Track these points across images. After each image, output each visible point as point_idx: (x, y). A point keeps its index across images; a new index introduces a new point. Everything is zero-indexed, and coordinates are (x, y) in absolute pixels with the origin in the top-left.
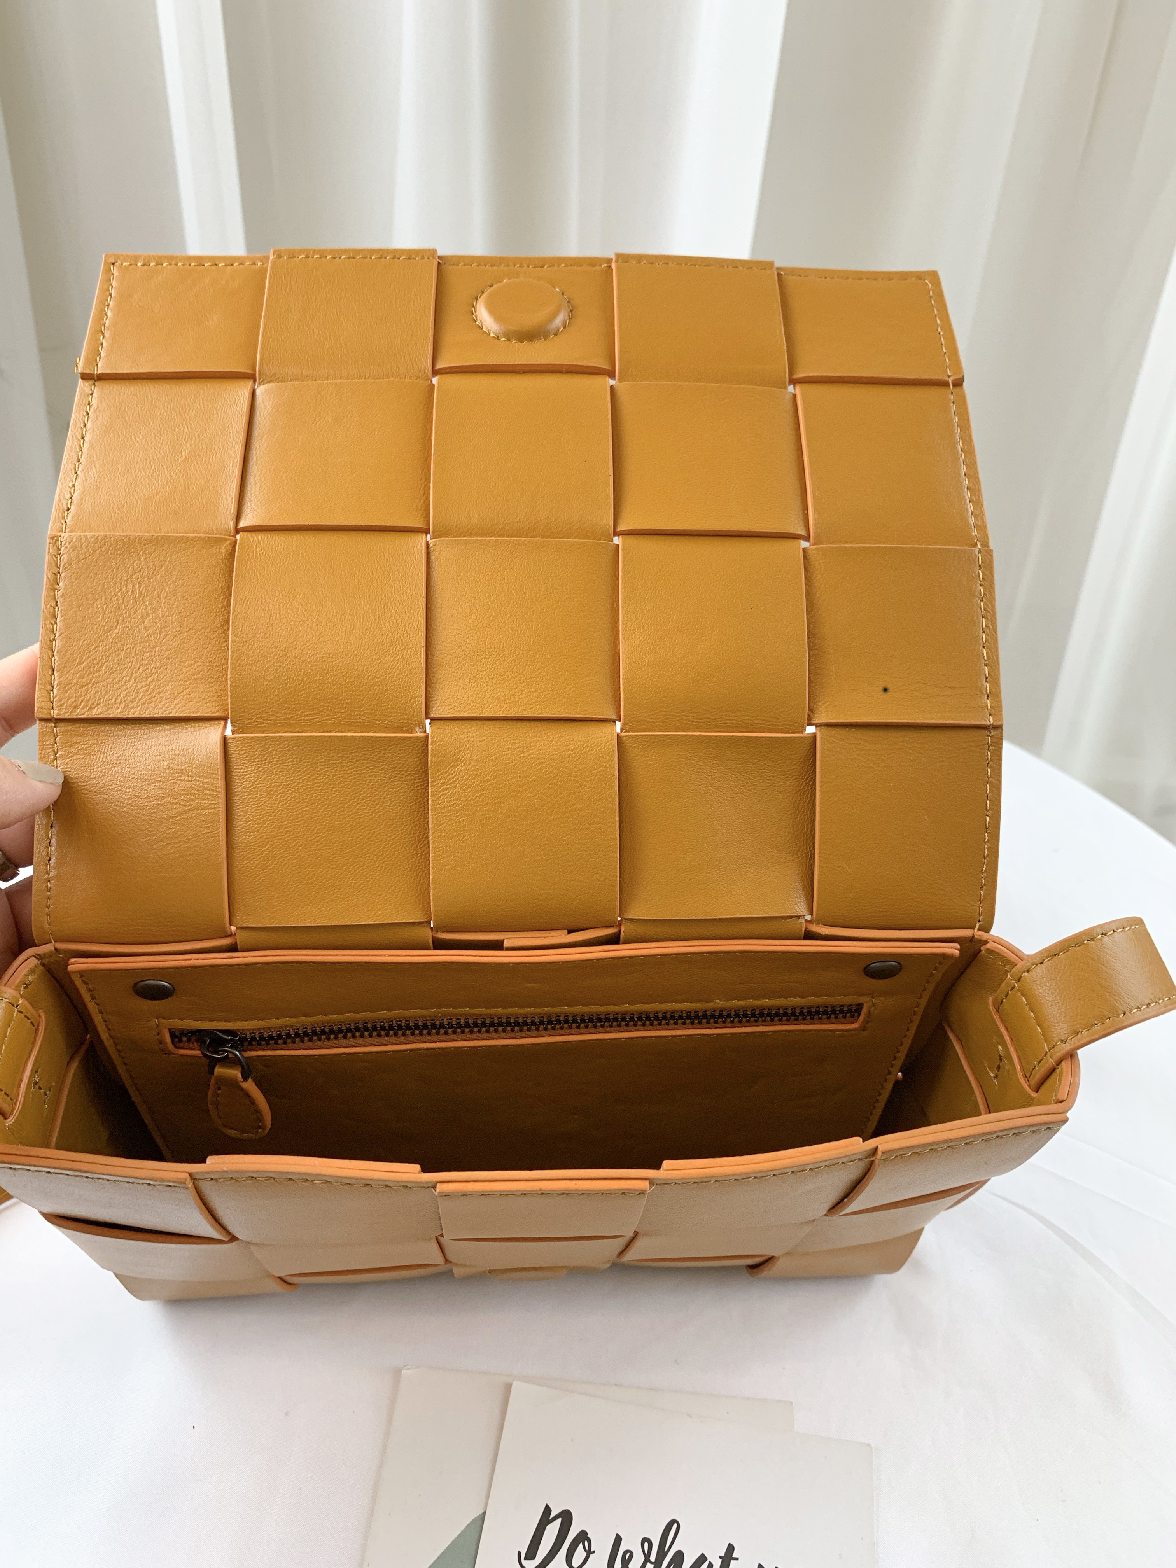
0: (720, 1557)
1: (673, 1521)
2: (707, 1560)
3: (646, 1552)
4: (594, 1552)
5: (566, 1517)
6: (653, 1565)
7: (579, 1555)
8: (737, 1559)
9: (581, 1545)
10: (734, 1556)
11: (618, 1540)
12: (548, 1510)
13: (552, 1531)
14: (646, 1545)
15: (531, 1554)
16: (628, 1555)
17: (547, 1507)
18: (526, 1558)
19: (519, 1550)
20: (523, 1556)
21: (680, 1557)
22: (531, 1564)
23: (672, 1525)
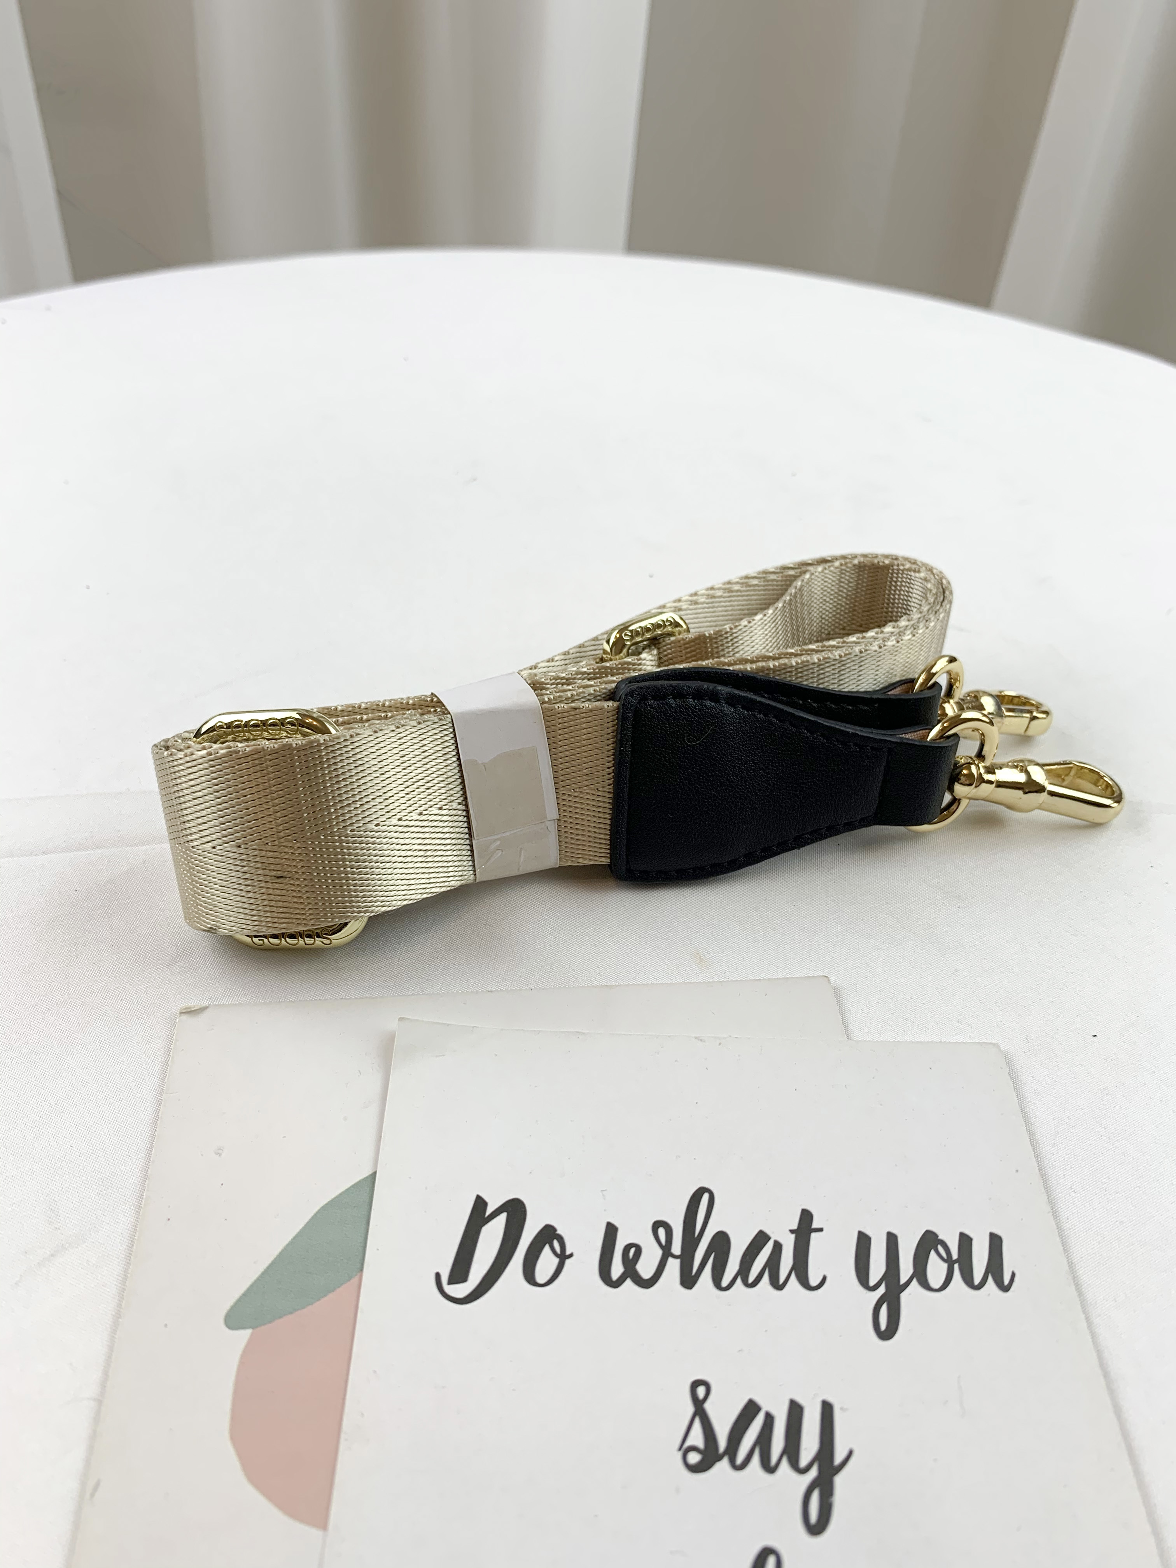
0: (792, 1231)
1: (701, 1191)
2: (769, 1238)
3: (663, 1241)
4: (571, 1255)
5: (515, 1211)
6: (678, 1261)
7: (547, 1262)
8: (821, 1230)
9: (547, 1248)
10: (815, 1225)
11: (611, 1231)
12: (480, 1204)
13: (492, 1236)
14: (662, 1232)
15: (460, 1272)
16: (633, 1250)
17: (479, 1198)
18: (451, 1282)
19: (437, 1271)
20: (445, 1279)
21: (721, 1242)
22: (461, 1290)
23: (700, 1198)
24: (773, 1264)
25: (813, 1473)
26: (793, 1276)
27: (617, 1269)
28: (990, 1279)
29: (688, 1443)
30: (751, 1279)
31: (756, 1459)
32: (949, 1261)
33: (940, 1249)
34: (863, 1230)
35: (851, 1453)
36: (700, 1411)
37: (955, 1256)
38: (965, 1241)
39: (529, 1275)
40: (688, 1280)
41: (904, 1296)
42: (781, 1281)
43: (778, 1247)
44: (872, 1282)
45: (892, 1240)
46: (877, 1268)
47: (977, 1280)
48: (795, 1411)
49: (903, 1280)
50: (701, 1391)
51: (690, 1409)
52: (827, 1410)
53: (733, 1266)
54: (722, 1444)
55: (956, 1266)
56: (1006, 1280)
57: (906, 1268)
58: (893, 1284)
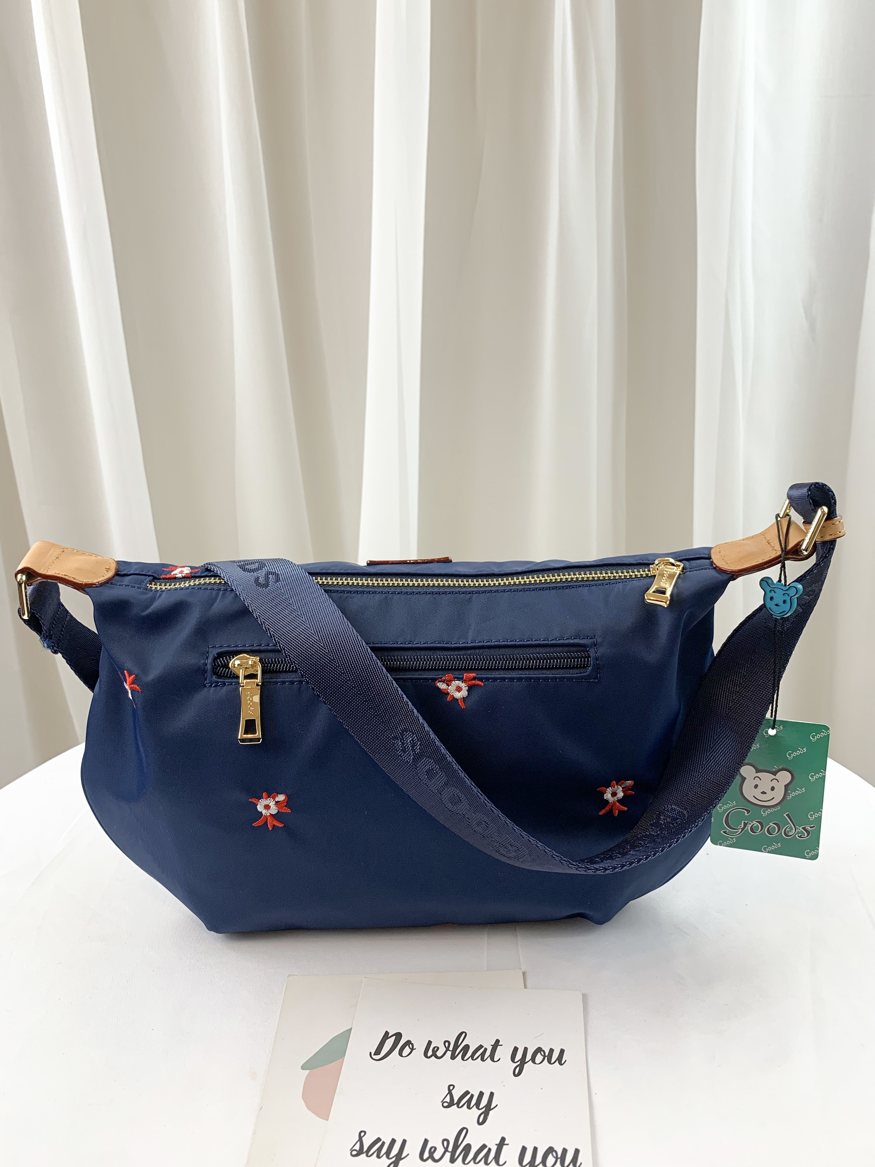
0: (491, 1045)
1: (462, 1032)
2: (483, 1047)
3: (447, 1046)
4: (415, 1049)
5: (398, 1036)
6: (451, 1052)
7: (407, 1050)
8: (502, 1045)
9: (408, 1046)
10: (500, 1044)
11: (430, 1043)
12: (387, 1033)
13: (389, 1043)
14: (447, 1044)
15: (378, 1052)
16: (436, 1048)
17: (387, 1031)
18: (374, 1055)
19: (370, 1051)
20: (372, 1054)
21: (467, 1047)
22: (377, 1057)
23: (462, 1035)
24: (483, 1054)
25: (484, 1110)
26: (489, 1058)
27: (430, 1053)
28: (557, 1062)
29: (444, 1101)
30: (474, 1058)
31: (466, 1105)
32: (544, 1056)
33: (542, 1052)
34: (516, 1046)
35: (497, 1105)
36: (450, 1092)
37: (547, 1054)
38: (552, 1051)
39: (400, 1054)
40: (453, 1057)
41: (526, 1065)
42: (485, 1059)
43: (486, 1049)
44: (516, 1060)
45: (526, 1049)
46: (518, 1057)
47: (552, 1062)
48: (481, 1094)
49: (526, 1061)
50: (451, 1088)
51: (448, 1092)
52: (492, 1094)
53: (469, 1054)
54: (455, 1101)
55: (546, 1058)
56: (563, 1062)
57: (529, 1057)
58: (523, 1061)
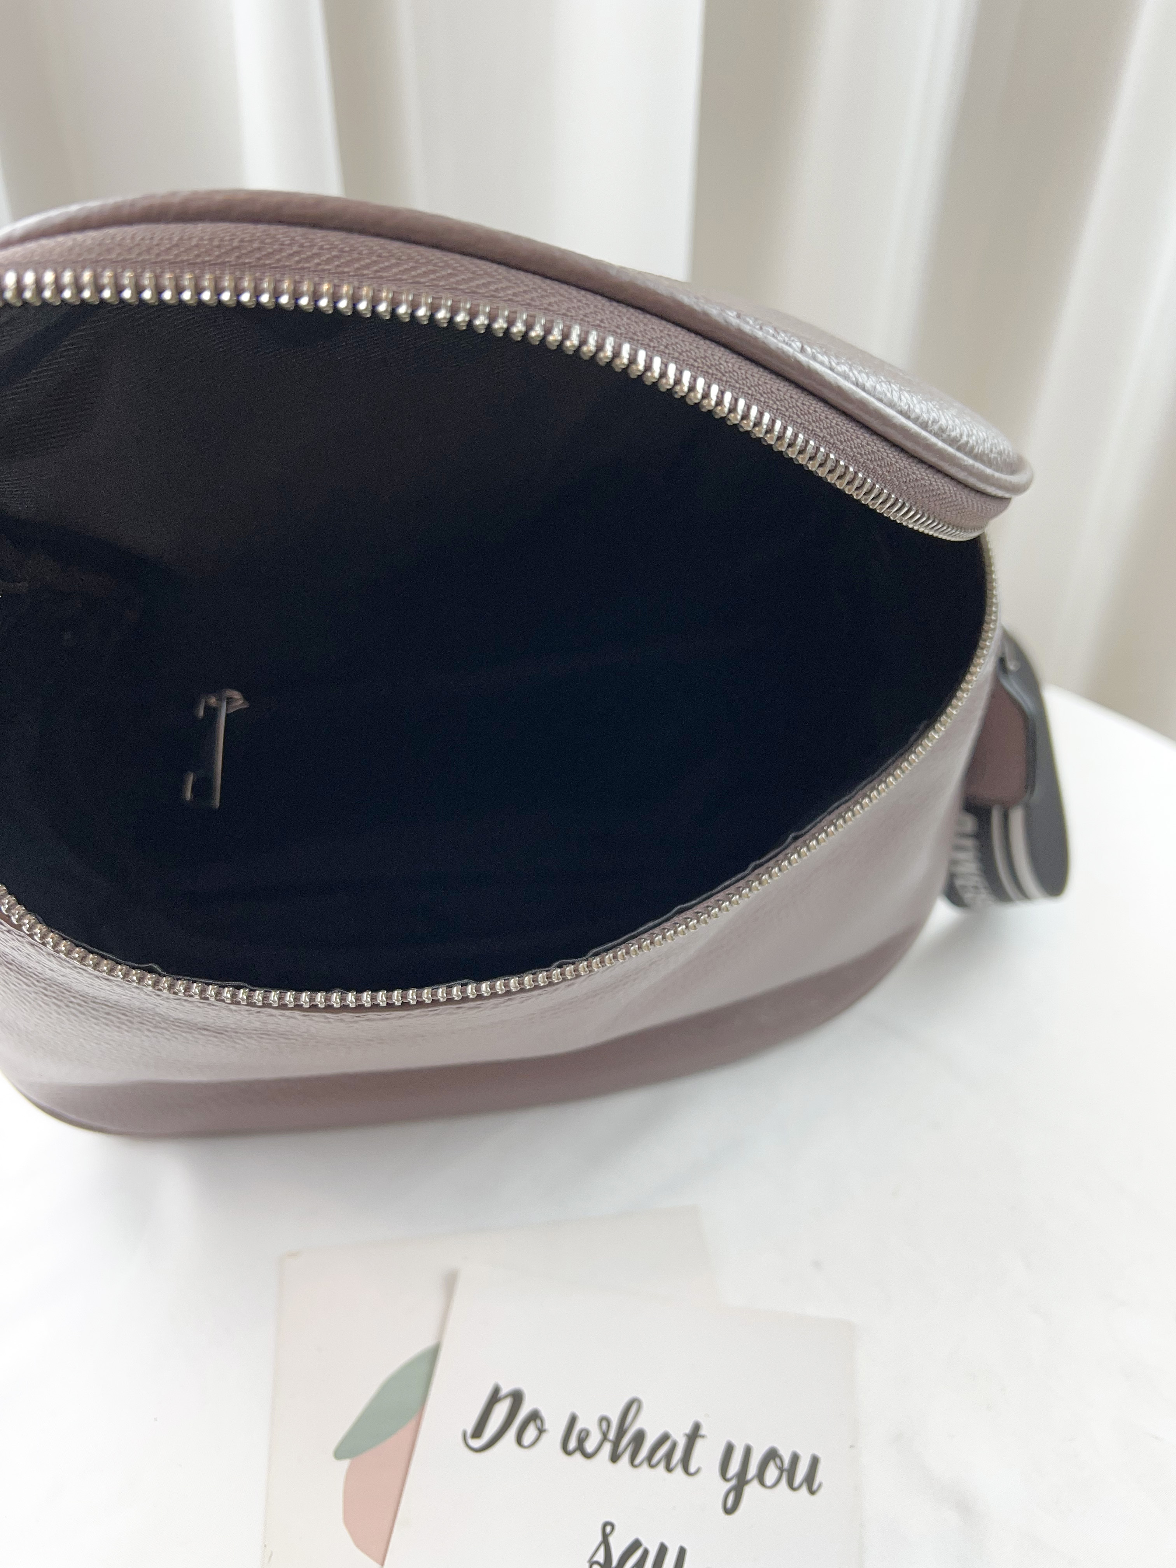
0: (685, 1435)
1: (634, 1401)
2: (670, 1438)
3: (604, 1430)
4: (546, 1431)
5: (517, 1398)
6: (611, 1444)
7: (531, 1433)
8: (703, 1437)
9: (533, 1424)
10: (701, 1433)
11: (573, 1420)
12: (496, 1391)
13: (501, 1412)
14: (604, 1424)
15: (478, 1432)
16: (584, 1433)
18: (472, 1437)
19: (465, 1429)
20: (468, 1435)
21: (639, 1438)
22: (477, 1443)
23: (632, 1406)
24: (669, 1456)
26: (680, 1465)
27: (572, 1444)
28: (805, 1485)
29: (594, 1559)
30: (653, 1463)
32: (781, 1470)
33: (778, 1461)
34: (731, 1441)
36: (605, 1541)
37: (786, 1467)
38: (795, 1458)
39: (519, 1440)
40: (615, 1458)
41: (747, 1488)
42: (672, 1467)
43: (674, 1444)
44: (729, 1476)
45: (748, 1451)
46: (734, 1468)
47: (796, 1485)
48: (663, 1550)
49: (748, 1478)
50: (608, 1529)
51: (600, 1539)
52: (682, 1552)
53: (644, 1452)
54: (615, 1562)
55: (785, 1473)
56: (815, 1486)
57: (752, 1470)
58: (741, 1481)
